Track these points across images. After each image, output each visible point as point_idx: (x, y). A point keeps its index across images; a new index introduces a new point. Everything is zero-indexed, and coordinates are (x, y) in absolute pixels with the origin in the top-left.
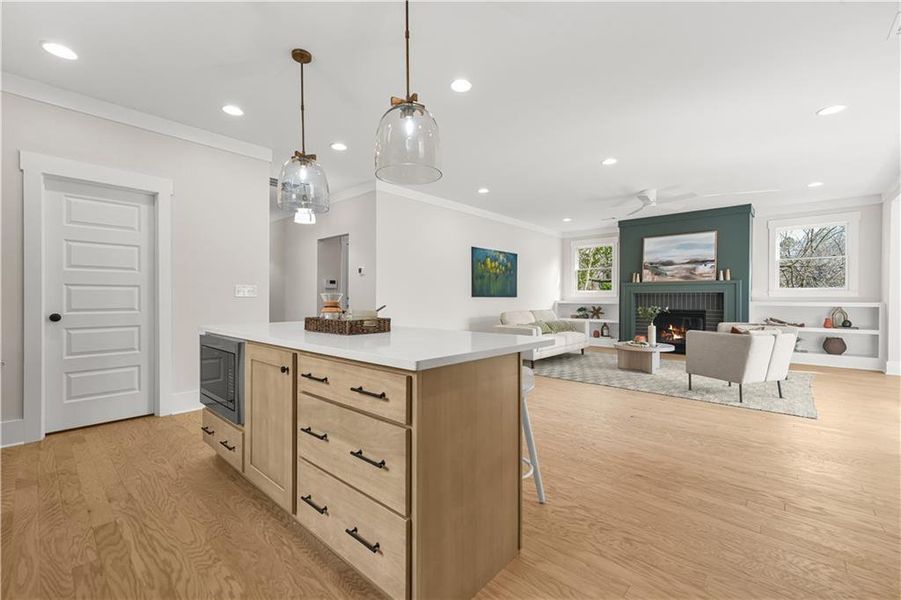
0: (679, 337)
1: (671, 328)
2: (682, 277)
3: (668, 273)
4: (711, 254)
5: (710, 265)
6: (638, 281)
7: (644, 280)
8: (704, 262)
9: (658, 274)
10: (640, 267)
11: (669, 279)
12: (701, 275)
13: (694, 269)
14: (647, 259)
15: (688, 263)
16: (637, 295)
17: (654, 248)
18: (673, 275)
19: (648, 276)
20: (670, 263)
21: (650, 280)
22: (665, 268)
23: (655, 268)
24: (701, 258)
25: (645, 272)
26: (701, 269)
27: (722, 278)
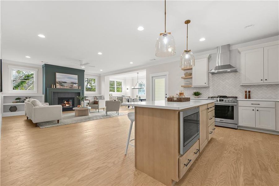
0: (68, 105)
1: (65, 102)
2: (69, 87)
3: (65, 86)
4: (77, 81)
5: (77, 84)
6: (54, 87)
7: (57, 87)
8: (75, 83)
9: (62, 86)
10: (55, 83)
11: (65, 88)
12: (74, 87)
13: (73, 85)
14: (57, 80)
15: (71, 83)
16: (54, 93)
17: (60, 77)
18: (66, 86)
19: (58, 86)
20: (65, 83)
21: (59, 87)
22: (64, 84)
23: (61, 83)
24: (74, 82)
25: (57, 84)
26: (75, 85)
27: (79, 88)
